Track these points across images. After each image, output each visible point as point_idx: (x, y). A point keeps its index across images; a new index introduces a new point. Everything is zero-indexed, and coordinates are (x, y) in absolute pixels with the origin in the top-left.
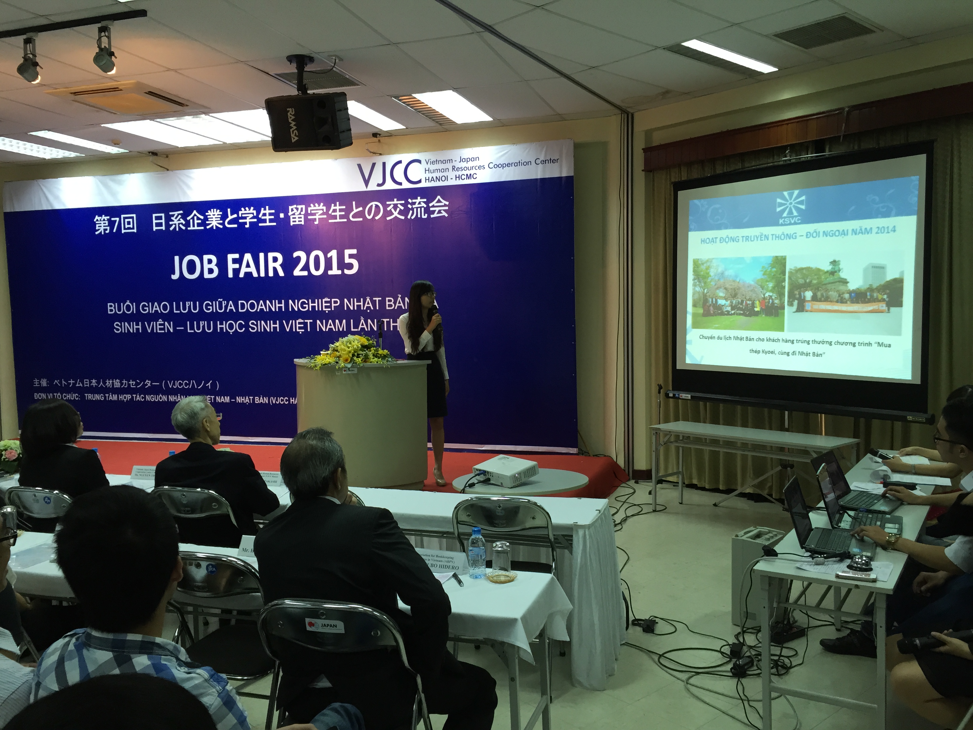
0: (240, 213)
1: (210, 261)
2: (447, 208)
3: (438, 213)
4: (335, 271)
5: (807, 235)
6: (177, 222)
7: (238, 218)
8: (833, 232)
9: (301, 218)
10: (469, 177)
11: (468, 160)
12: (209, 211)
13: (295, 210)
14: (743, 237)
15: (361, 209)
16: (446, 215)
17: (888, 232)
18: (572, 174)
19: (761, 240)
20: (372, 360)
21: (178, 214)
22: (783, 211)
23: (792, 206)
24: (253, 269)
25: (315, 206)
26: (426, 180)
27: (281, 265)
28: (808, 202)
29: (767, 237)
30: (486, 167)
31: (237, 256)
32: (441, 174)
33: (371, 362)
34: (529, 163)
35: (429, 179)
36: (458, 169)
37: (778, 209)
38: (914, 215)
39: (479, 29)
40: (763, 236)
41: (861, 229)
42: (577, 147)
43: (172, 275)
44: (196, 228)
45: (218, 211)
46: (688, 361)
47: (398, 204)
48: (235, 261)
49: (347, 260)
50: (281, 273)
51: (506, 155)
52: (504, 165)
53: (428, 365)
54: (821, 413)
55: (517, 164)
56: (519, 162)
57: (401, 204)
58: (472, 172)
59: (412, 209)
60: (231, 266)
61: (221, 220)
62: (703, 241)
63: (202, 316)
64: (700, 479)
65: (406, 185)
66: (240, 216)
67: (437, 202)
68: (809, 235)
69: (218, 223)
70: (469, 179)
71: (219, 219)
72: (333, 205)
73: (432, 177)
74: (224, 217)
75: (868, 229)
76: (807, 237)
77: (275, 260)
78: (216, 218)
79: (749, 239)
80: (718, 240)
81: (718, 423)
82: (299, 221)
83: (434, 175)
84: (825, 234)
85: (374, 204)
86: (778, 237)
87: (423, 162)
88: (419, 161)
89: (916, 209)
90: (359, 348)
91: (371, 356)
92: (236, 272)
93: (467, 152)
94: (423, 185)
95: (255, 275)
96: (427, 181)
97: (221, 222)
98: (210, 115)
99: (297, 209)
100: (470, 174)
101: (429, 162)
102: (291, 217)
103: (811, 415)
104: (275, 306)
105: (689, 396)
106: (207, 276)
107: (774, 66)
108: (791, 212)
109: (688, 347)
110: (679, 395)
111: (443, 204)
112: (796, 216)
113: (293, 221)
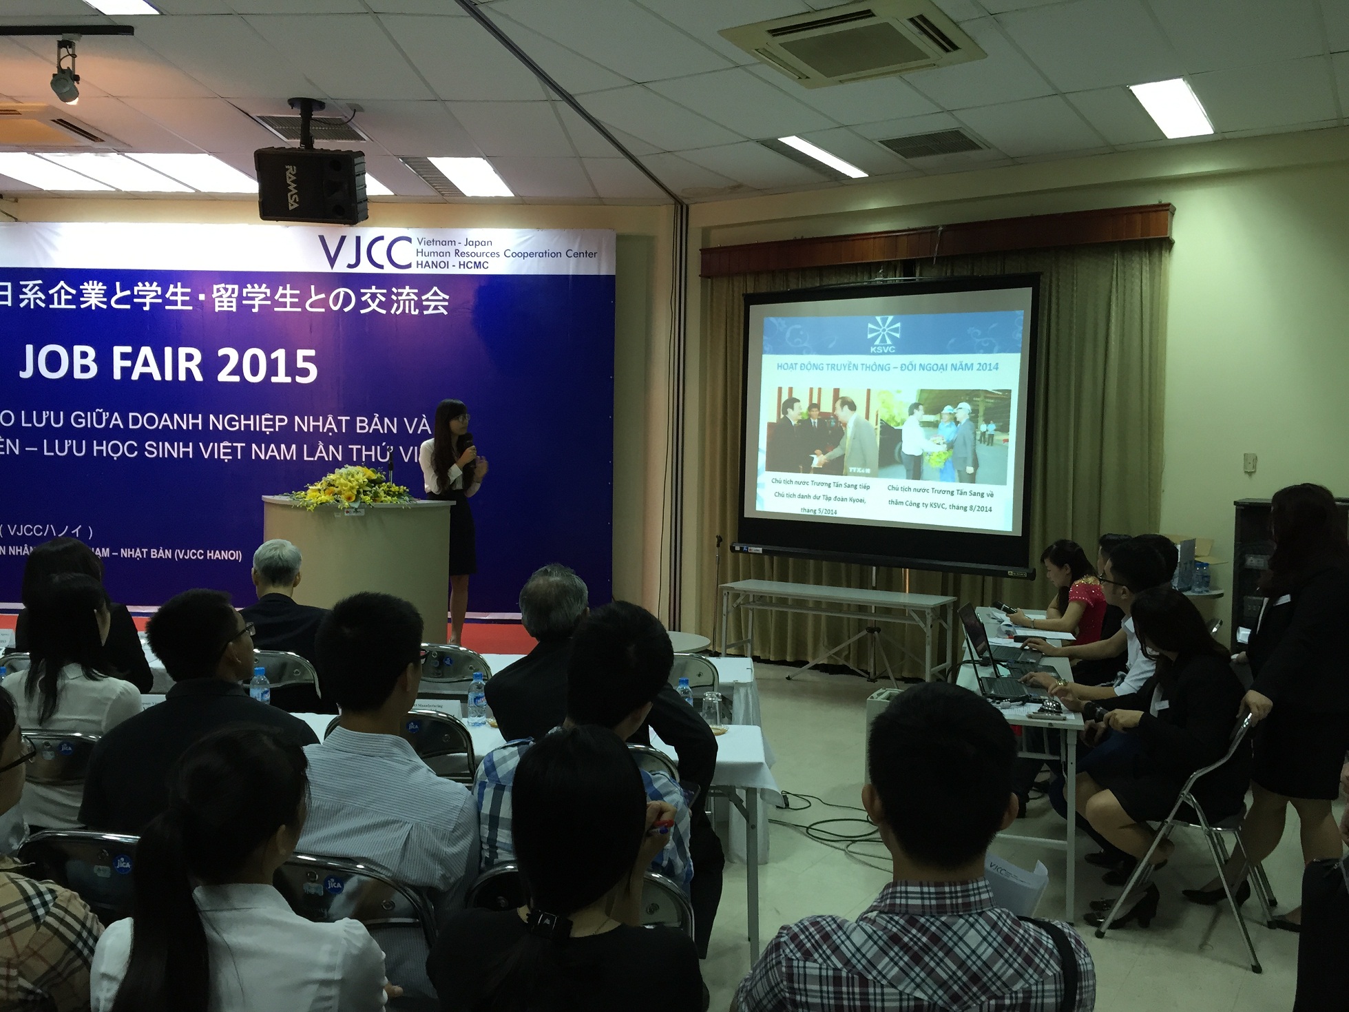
0: (136, 289)
1: (84, 355)
2: (446, 303)
3: (433, 309)
4: (281, 378)
5: (902, 367)
6: (32, 295)
7: (133, 296)
8: (931, 366)
9: (232, 302)
10: (477, 265)
11: (477, 243)
12: (85, 284)
13: (223, 291)
14: (828, 365)
15: (323, 296)
16: (446, 313)
17: (990, 370)
18: (613, 273)
19: (849, 370)
20: (383, 499)
21: (35, 286)
22: (875, 339)
23: (885, 333)
24: (153, 369)
25: (253, 287)
26: (418, 264)
27: (199, 366)
28: (904, 330)
29: (856, 367)
30: (502, 254)
31: (128, 349)
32: (439, 259)
33: (382, 502)
34: (559, 254)
35: (422, 264)
36: (463, 254)
37: (870, 336)
38: (1017, 352)
39: (557, 97)
40: (852, 365)
41: (961, 365)
42: (620, 239)
43: (21, 372)
44: (63, 306)
45: (101, 284)
46: (759, 508)
47: (377, 293)
48: (124, 356)
49: (301, 364)
50: (198, 377)
51: (530, 242)
52: (526, 255)
53: (452, 507)
54: (905, 568)
55: (544, 254)
56: (546, 253)
57: (381, 294)
58: (482, 260)
59: (398, 302)
60: (118, 364)
61: (104, 297)
62: (780, 366)
63: (69, 431)
64: (763, 650)
65: (389, 269)
66: (136, 293)
67: (432, 295)
68: (903, 367)
69: (100, 302)
70: (477, 267)
71: (102, 296)
72: (281, 288)
73: (427, 262)
74: (109, 293)
75: (969, 365)
76: (901, 370)
77: (189, 357)
78: (96, 294)
79: (836, 368)
80: (798, 366)
81: (787, 581)
82: (228, 307)
83: (430, 259)
84: (922, 367)
85: (342, 291)
86: (868, 368)
87: (414, 240)
88: (409, 240)
89: (1020, 346)
90: (366, 483)
91: (382, 494)
92: (126, 372)
93: (475, 233)
94: (414, 270)
95: (157, 377)
96: (420, 266)
97: (105, 300)
98: (126, 154)
99: (226, 290)
100: (480, 263)
101: (423, 242)
102: (217, 300)
103: (895, 570)
104: (187, 422)
105: (760, 550)
106: (78, 375)
107: (865, 171)
108: (883, 340)
109: (759, 490)
110: (747, 548)
111: (441, 298)
112: (890, 345)
113: (219, 306)
